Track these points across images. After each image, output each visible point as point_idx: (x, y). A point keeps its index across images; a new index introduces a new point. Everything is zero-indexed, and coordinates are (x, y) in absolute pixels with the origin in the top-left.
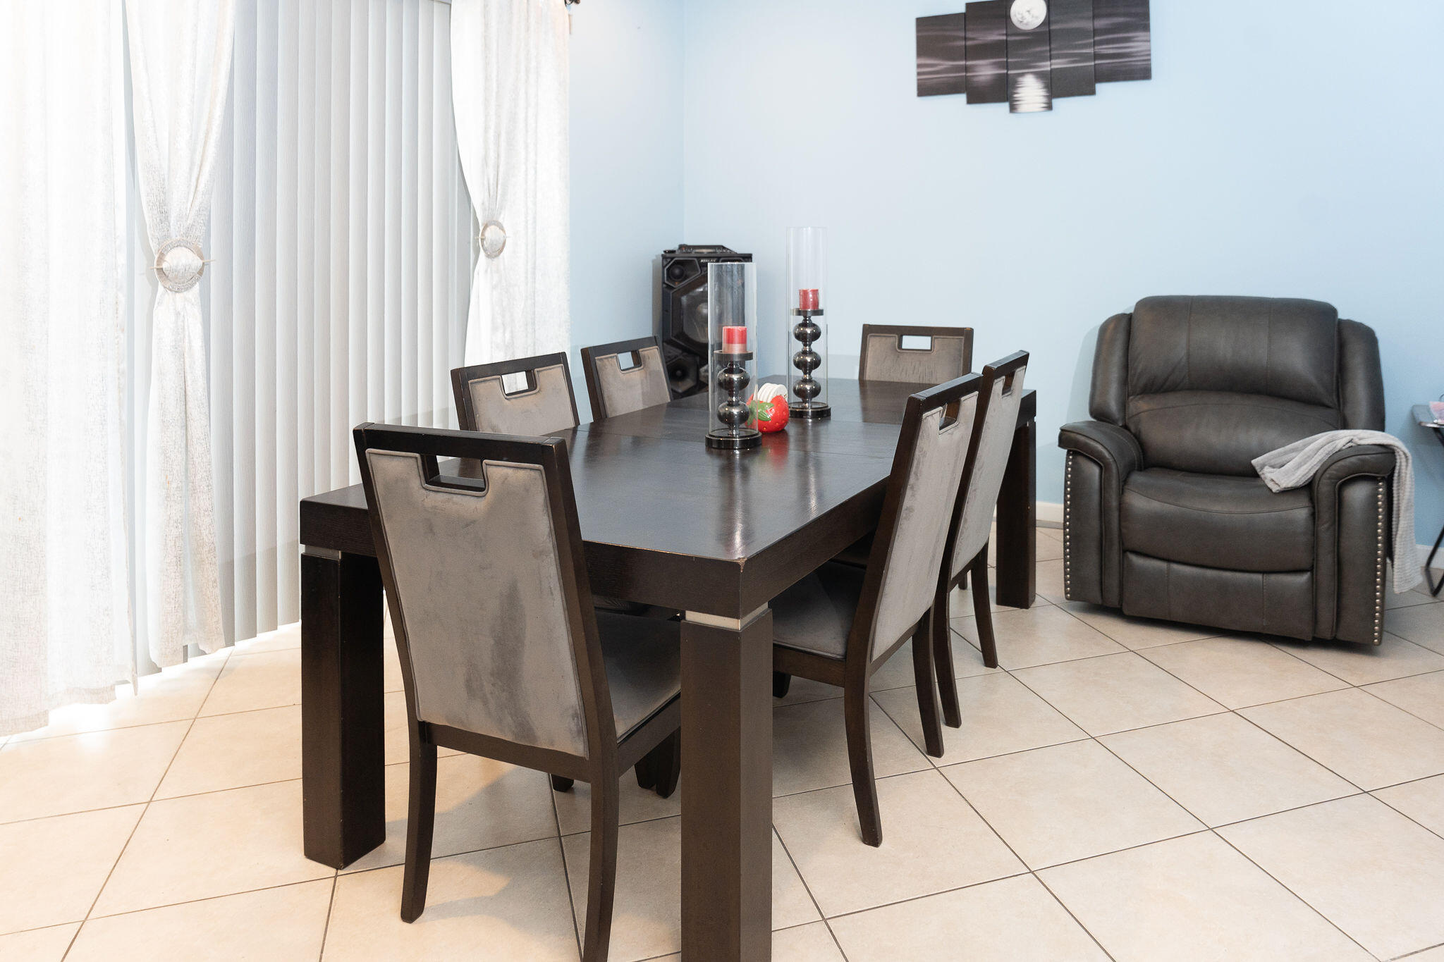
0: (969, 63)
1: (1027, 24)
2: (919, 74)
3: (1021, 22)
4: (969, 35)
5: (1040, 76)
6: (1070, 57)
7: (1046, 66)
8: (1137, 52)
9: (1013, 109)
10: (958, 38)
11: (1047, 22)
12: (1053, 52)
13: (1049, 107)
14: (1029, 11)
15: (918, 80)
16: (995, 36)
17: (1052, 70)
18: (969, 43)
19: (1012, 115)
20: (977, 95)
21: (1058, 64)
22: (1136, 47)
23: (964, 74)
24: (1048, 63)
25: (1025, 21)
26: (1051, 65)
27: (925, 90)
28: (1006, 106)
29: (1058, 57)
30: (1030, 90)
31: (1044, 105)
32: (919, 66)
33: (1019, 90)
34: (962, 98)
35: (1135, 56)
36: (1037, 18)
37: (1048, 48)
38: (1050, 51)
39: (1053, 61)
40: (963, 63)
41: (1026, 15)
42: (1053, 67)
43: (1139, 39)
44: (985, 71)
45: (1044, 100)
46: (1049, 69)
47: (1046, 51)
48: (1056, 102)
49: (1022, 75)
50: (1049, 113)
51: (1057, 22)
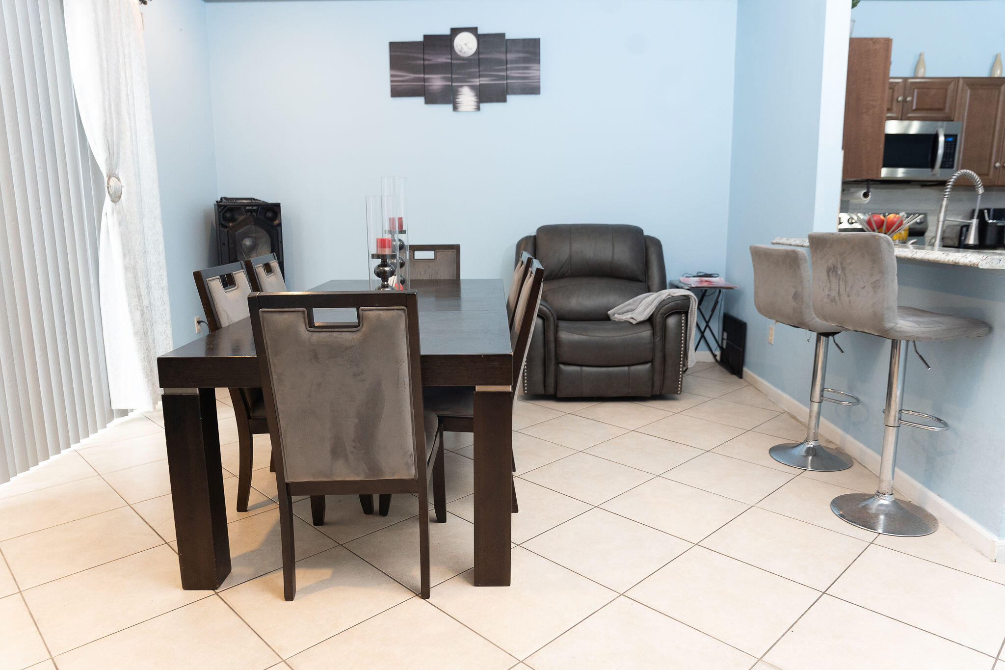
0: (426, 76)
1: (465, 53)
2: (392, 81)
3: (461, 51)
4: (426, 57)
5: (472, 88)
6: (491, 77)
7: (477, 82)
8: (532, 77)
9: (455, 108)
10: (419, 59)
11: (478, 52)
12: (481, 73)
13: (478, 109)
14: (466, 44)
15: (391, 86)
16: (443, 59)
17: (480, 84)
18: (426, 63)
19: (454, 113)
20: (432, 98)
21: (484, 81)
22: (531, 73)
23: (423, 83)
24: (478, 80)
25: (463, 51)
26: (480, 81)
27: (397, 92)
28: (450, 107)
29: (484, 76)
30: (467, 97)
31: (475, 107)
32: (392, 76)
33: (459, 97)
34: (421, 100)
35: (531, 79)
36: (471, 49)
37: (477, 70)
38: (479, 71)
39: (481, 79)
40: (422, 76)
41: (464, 47)
42: (481, 82)
43: (535, 68)
44: (437, 82)
45: (475, 104)
46: (478, 84)
47: (477, 72)
48: (482, 105)
49: (461, 86)
50: (478, 112)
51: (483, 53)
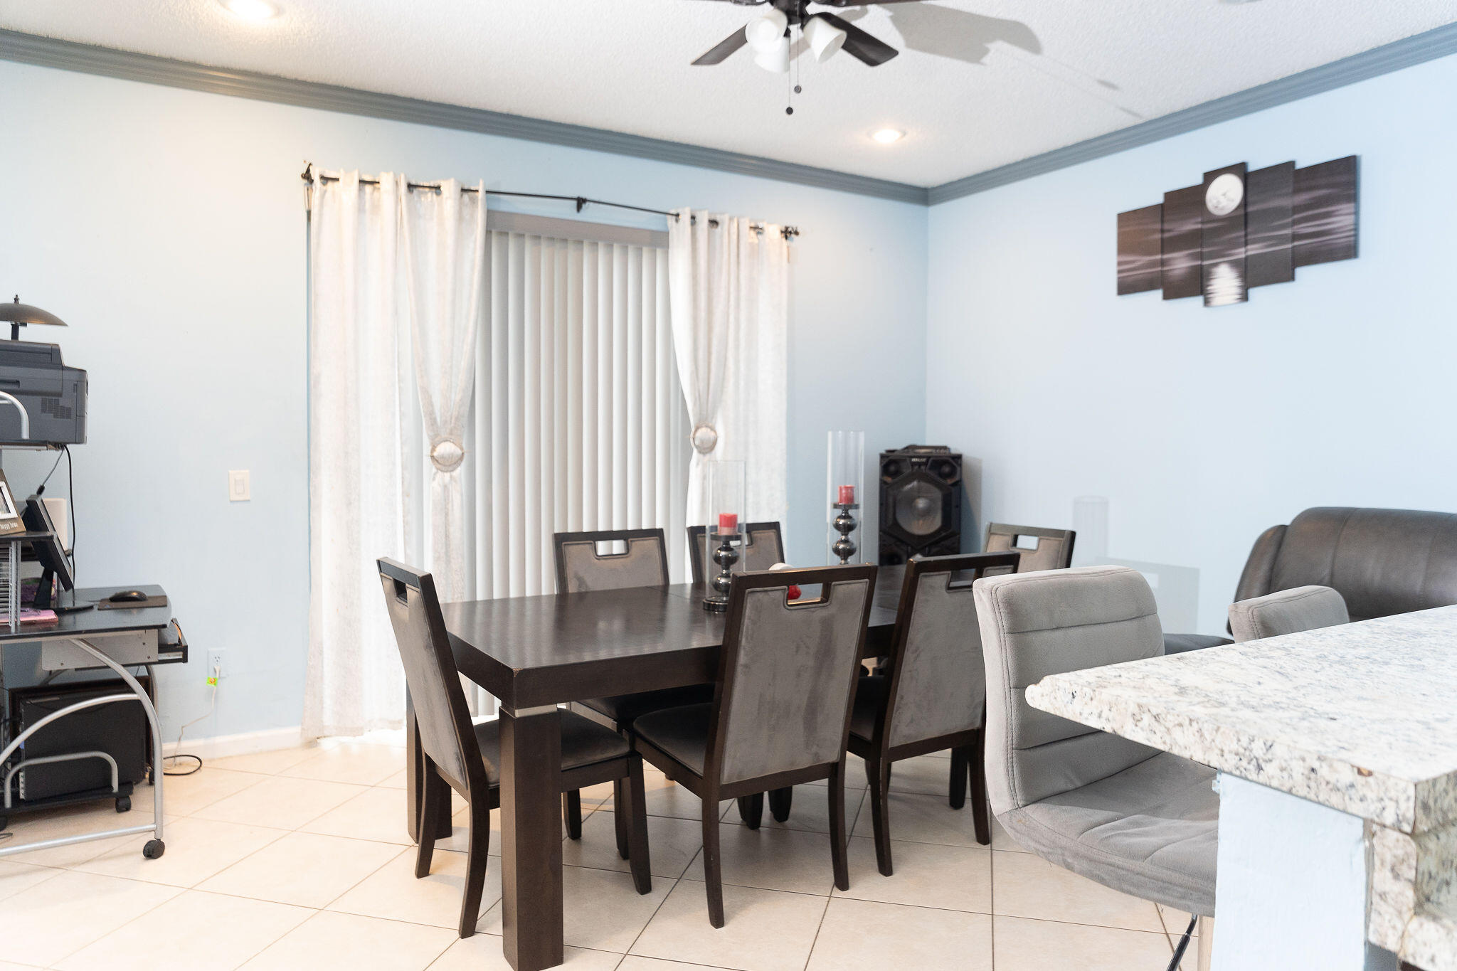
0: (1166, 256)
1: (1222, 209)
2: (1119, 272)
3: (1216, 207)
4: (1166, 226)
5: (1235, 264)
6: (1269, 240)
7: (1241, 253)
8: (1339, 228)
9: (1207, 302)
10: (1154, 231)
11: (1245, 202)
12: (1249, 237)
13: (1245, 297)
14: (1224, 195)
15: (1119, 278)
16: (1191, 226)
17: (1246, 258)
18: (1166, 235)
19: (1206, 309)
20: (1174, 290)
21: (1254, 249)
22: (1340, 219)
23: (1159, 269)
24: (1243, 250)
25: (1220, 206)
26: (1246, 252)
27: (1125, 288)
28: (1200, 299)
29: (1255, 241)
30: (1225, 280)
31: (1238, 297)
32: (1119, 264)
33: (1213, 282)
34: (1158, 294)
35: (1337, 233)
36: (1233, 201)
37: (1242, 233)
38: (1246, 235)
39: (1249, 247)
40: (1159, 257)
41: (1222, 199)
42: (1250, 253)
43: (1340, 212)
44: (1180, 263)
45: (1238, 290)
46: (1243, 256)
47: (1240, 237)
48: (1253, 292)
49: (1216, 265)
50: (1245, 304)
51: (1255, 203)
